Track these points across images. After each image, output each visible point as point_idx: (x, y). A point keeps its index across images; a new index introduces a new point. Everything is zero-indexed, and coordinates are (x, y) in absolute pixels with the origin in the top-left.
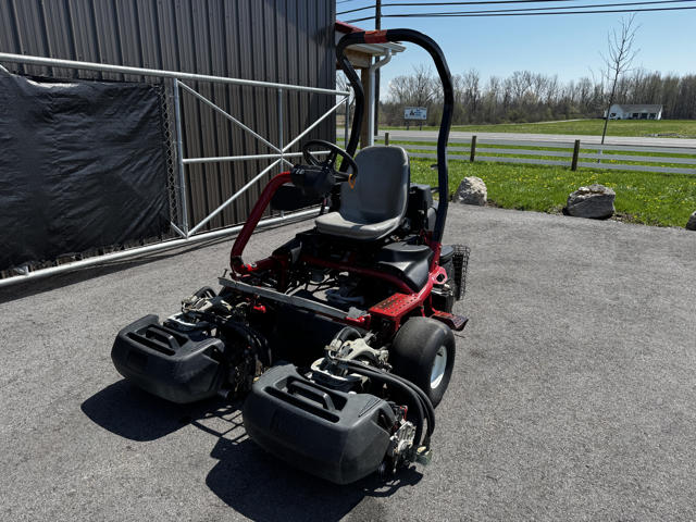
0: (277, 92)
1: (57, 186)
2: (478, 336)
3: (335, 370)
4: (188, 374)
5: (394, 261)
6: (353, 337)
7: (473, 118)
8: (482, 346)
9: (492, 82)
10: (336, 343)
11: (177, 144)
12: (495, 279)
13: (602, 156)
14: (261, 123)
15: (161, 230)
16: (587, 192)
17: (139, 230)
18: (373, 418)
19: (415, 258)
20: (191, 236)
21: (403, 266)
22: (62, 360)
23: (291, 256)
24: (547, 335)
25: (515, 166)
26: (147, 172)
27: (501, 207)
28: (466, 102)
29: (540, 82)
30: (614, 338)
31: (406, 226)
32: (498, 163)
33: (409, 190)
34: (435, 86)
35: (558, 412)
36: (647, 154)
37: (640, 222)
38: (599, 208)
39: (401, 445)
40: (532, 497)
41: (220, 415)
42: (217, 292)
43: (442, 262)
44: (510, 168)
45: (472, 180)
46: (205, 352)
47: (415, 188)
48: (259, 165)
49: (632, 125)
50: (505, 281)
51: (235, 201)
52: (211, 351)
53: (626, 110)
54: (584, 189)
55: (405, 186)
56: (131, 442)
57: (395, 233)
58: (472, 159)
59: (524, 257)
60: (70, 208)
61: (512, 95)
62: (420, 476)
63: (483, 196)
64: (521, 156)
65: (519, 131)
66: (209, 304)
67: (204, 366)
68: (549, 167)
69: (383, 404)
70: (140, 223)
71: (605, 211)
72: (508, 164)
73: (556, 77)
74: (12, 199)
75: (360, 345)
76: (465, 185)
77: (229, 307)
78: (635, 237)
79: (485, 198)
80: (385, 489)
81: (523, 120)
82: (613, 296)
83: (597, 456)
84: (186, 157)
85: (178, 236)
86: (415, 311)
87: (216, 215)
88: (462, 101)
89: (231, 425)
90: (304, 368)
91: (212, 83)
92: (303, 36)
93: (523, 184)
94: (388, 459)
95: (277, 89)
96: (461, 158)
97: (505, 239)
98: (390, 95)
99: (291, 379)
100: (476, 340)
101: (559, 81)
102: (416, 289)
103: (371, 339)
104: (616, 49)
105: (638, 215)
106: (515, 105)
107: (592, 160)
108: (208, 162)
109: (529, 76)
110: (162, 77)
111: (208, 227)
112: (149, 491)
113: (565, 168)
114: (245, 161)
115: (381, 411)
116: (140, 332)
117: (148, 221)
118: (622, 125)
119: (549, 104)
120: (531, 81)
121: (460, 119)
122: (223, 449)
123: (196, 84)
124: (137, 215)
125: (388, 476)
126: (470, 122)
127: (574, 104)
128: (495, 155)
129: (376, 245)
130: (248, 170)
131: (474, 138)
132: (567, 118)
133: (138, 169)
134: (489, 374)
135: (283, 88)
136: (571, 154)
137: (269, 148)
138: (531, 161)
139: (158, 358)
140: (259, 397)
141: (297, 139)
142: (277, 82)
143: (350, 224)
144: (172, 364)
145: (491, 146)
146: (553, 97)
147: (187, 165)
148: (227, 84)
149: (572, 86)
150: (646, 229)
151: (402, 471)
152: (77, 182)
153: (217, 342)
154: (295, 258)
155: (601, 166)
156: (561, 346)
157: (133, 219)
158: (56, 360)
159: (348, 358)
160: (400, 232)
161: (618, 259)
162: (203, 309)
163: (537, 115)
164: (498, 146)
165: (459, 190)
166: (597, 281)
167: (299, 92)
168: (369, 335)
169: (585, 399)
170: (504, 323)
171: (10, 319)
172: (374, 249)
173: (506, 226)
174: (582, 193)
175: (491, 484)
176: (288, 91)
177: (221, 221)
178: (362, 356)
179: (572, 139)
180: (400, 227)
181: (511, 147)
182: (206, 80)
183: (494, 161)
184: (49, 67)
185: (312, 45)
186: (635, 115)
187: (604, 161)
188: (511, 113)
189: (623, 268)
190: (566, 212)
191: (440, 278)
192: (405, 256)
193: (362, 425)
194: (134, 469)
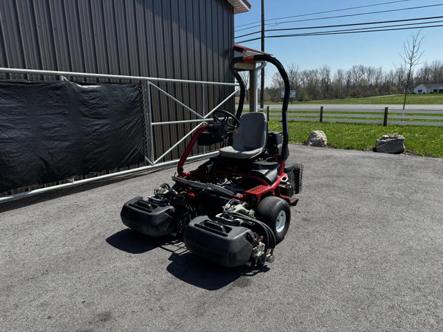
0: (202, 86)
1: (89, 137)
2: (308, 212)
3: (227, 217)
4: (158, 221)
5: (259, 169)
6: (236, 204)
7: (327, 95)
8: (310, 216)
9: (339, 73)
10: (228, 205)
11: (148, 115)
12: (322, 185)
13: (403, 117)
14: (193, 103)
15: (140, 161)
16: (387, 138)
17: (129, 161)
18: (244, 236)
19: (271, 168)
20: (155, 164)
21: (264, 172)
22: (94, 222)
23: (207, 168)
24: (346, 212)
25: (348, 124)
26: (134, 130)
27: (335, 148)
28: (322, 86)
29: (370, 72)
30: (385, 213)
31: (266, 152)
32: (337, 123)
33: (267, 134)
34: (301, 76)
35: (345, 245)
36: (436, 115)
37: (420, 155)
38: (395, 147)
39: (259, 254)
40: (323, 278)
41: (173, 244)
42: (171, 186)
43: (286, 171)
44: (344, 125)
45: (317, 132)
46: (166, 211)
47: (272, 134)
48: (192, 126)
49: (432, 97)
50: (328, 186)
51: (178, 145)
52: (168, 211)
53: (428, 88)
54: (386, 136)
55: (265, 132)
56: (131, 254)
57: (260, 156)
58: (321, 120)
59: (342, 174)
60: (96, 148)
61: (352, 81)
62: (269, 269)
63: (324, 141)
64: (353, 118)
65: (357, 103)
66: (167, 191)
67: (166, 218)
68: (370, 124)
69: (249, 231)
70: (130, 157)
71: (398, 148)
72: (344, 123)
73: (381, 68)
74: (68, 143)
75: (240, 207)
76: (313, 135)
77: (177, 193)
78: (414, 163)
79: (326, 143)
80: (251, 273)
81: (360, 96)
82: (391, 193)
83: (360, 264)
84: (153, 122)
85: (148, 164)
86: (269, 194)
87: (168, 153)
88: (320, 85)
89: (178, 248)
90: (212, 217)
91: (167, 82)
92: (216, 55)
93: (350, 135)
94: (252, 259)
95: (202, 84)
96: (315, 120)
97: (334, 165)
98: (273, 83)
99: (206, 221)
100: (306, 214)
101: (383, 70)
102: (271, 183)
103: (245, 205)
104: (409, 51)
105: (420, 151)
106: (354, 86)
107: (398, 120)
108: (164, 125)
109: (363, 68)
110: (140, 80)
111: (164, 160)
112: (140, 272)
113: (380, 125)
114: (184, 124)
115: (248, 233)
116: (135, 203)
117: (134, 155)
118: (426, 97)
119: (376, 85)
120: (365, 71)
121: (318, 97)
122: (174, 257)
123: (158, 83)
124: (128, 153)
125: (253, 268)
126: (325, 98)
127: (393, 85)
128: (336, 118)
129: (250, 161)
130: (185, 128)
131: (322, 108)
132: (389, 94)
133: (130, 128)
134: (311, 229)
135: (205, 84)
136: (383, 116)
137: (197, 116)
138: (358, 121)
139: (144, 214)
140: (191, 228)
141: (212, 111)
142: (202, 80)
143: (237, 152)
144: (151, 216)
145: (335, 112)
146: (379, 81)
147: (153, 126)
148: (174, 83)
149: (392, 74)
150: (422, 159)
151: (260, 266)
152: (99, 135)
153: (171, 207)
154: (209, 170)
155: (403, 123)
156: (353, 216)
157: (126, 155)
158: (91, 221)
159: (234, 212)
160: (262, 155)
161: (399, 175)
162: (165, 193)
163: (369, 93)
164: (339, 112)
165: (309, 138)
166: (383, 186)
167: (214, 85)
168: (244, 204)
169: (360, 240)
170: (323, 206)
171: (66, 204)
172: (249, 163)
173: (335, 158)
174: (384, 138)
175: (304, 274)
176: (208, 85)
177: (170, 157)
178: (241, 211)
179: (383, 107)
180: (263, 153)
181: (347, 113)
182: (164, 81)
183: (335, 122)
184: (85, 77)
185: (221, 59)
186: (435, 91)
187: (405, 120)
188: (351, 92)
189: (401, 179)
190: (375, 150)
191: (284, 179)
192: (265, 167)
193: (238, 239)
194: (133, 264)
